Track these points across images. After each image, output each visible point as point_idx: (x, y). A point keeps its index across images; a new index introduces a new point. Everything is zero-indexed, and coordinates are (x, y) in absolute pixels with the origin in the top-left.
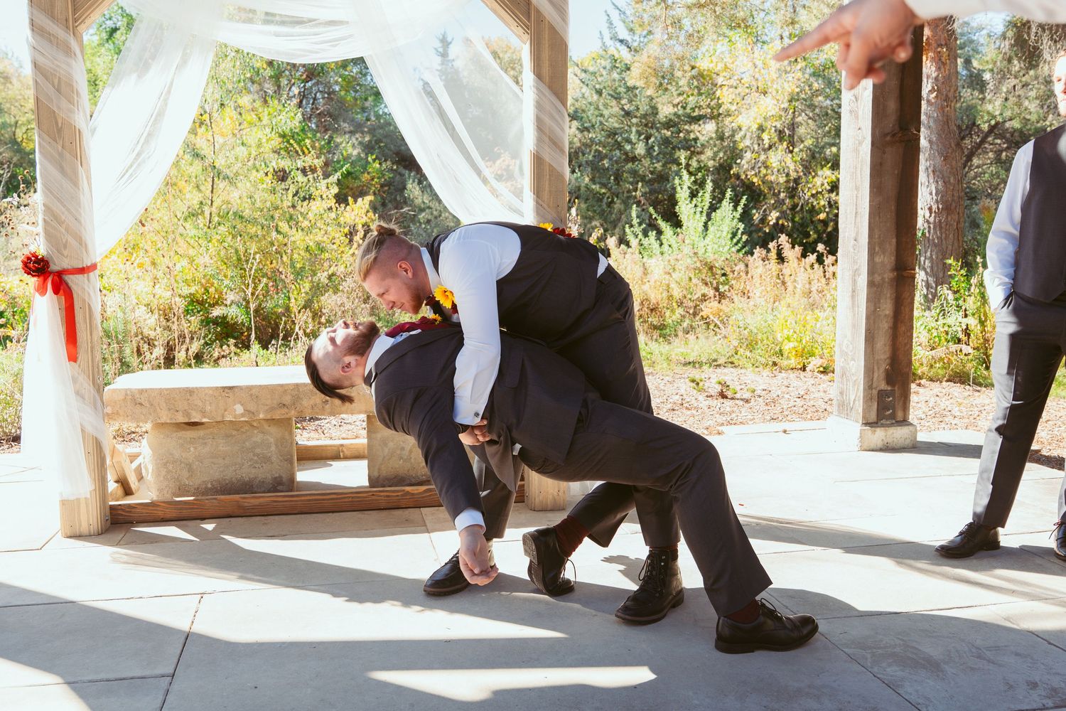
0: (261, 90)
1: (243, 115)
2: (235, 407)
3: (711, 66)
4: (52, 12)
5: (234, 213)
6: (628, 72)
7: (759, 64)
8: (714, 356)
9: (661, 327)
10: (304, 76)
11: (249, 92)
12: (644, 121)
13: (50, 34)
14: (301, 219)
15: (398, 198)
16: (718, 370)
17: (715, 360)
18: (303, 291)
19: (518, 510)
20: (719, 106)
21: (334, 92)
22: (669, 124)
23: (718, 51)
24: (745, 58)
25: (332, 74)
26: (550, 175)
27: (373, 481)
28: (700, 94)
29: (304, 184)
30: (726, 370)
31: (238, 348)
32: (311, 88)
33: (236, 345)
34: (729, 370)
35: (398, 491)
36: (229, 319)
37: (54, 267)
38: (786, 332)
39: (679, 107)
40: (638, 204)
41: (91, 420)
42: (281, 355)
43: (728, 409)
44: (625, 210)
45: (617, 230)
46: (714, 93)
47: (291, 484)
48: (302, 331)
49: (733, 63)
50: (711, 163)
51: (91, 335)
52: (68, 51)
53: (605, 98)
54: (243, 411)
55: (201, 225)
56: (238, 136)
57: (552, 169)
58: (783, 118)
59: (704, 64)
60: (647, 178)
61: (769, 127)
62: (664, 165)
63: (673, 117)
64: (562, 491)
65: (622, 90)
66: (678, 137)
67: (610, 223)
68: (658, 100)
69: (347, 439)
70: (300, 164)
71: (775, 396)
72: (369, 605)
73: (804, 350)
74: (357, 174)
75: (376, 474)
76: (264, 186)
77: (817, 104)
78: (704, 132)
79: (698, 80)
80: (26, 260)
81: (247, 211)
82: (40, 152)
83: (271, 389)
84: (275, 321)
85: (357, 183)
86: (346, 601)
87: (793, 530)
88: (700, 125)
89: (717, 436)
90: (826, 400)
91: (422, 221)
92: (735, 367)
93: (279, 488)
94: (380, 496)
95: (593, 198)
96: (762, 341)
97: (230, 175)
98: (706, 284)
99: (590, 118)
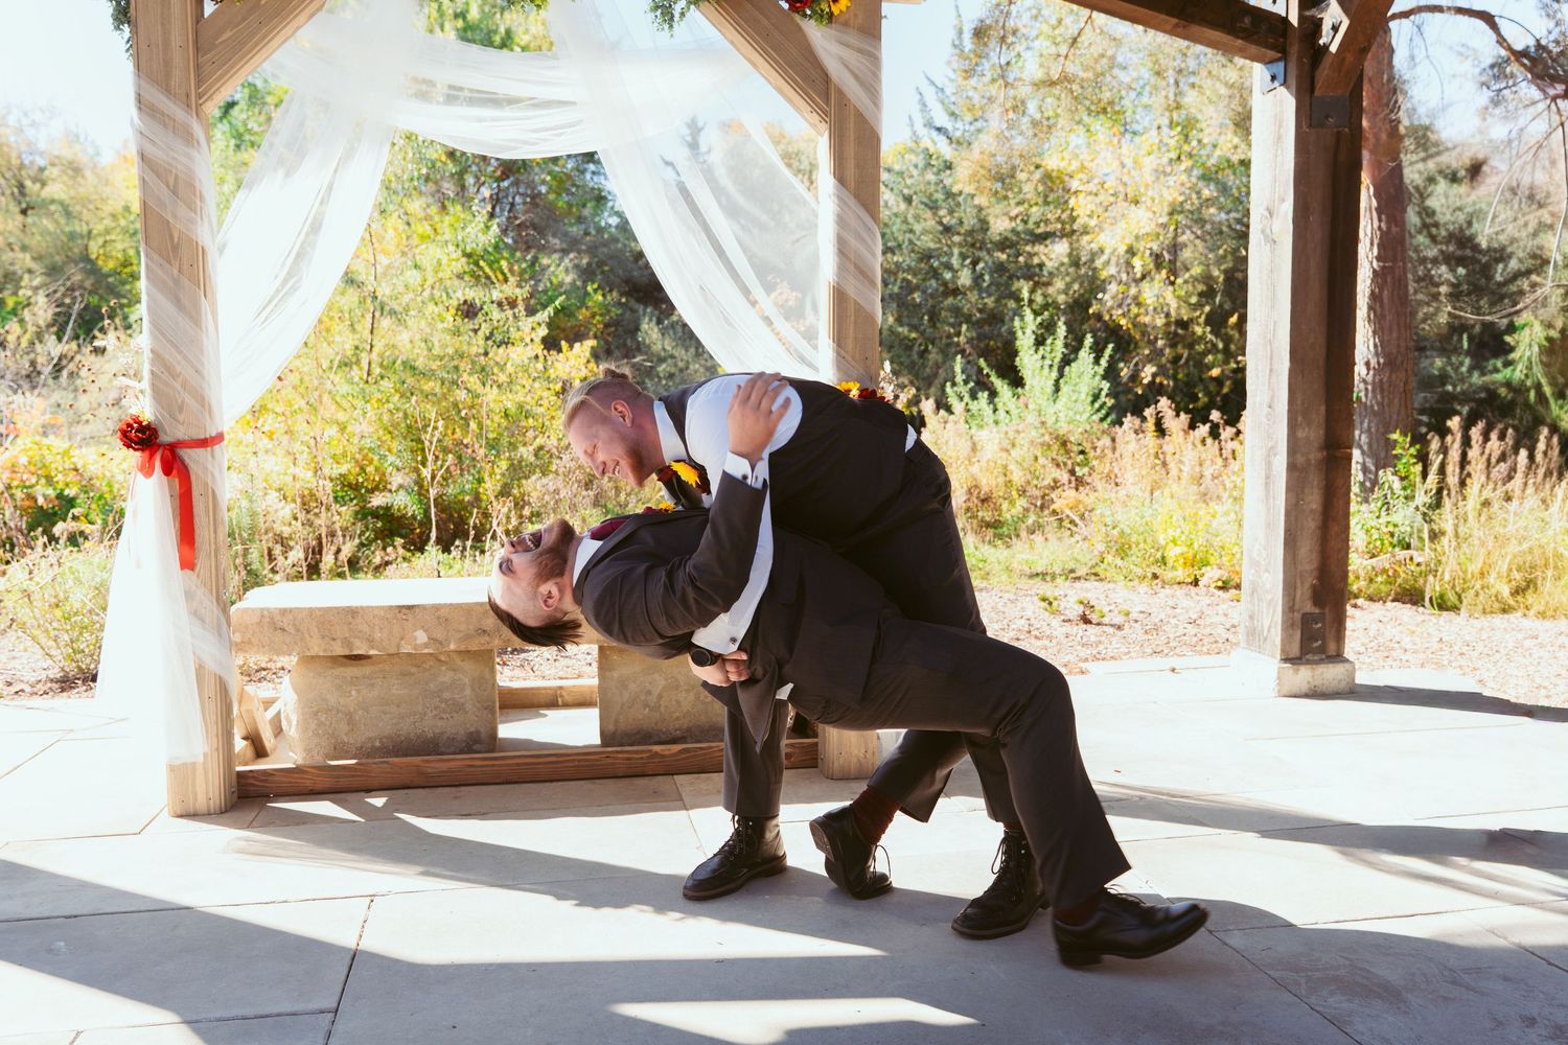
0: (438, 191)
1: (412, 225)
2: (415, 634)
3: (1062, 165)
4: (167, 85)
5: (403, 362)
7: (1129, 162)
8: (1072, 565)
9: (995, 525)
10: (499, 173)
11: (422, 194)
13: (163, 114)
14: (496, 371)
15: (629, 342)
16: (1078, 584)
17: (1072, 571)
18: (498, 471)
19: (808, 778)
20: (1074, 219)
21: (540, 193)
22: (1004, 244)
23: (1072, 145)
24: (1109, 153)
25: (537, 170)
26: (855, 316)
27: (608, 738)
28: (1047, 203)
29: (501, 323)
30: (1087, 585)
31: (409, 550)
32: (508, 188)
33: (405, 547)
34: (1092, 584)
35: (642, 752)
36: (395, 510)
37: (164, 438)
38: (1171, 532)
39: (1018, 221)
40: (963, 352)
41: (211, 652)
42: (469, 561)
43: (1093, 639)
44: (944, 362)
45: (932, 390)
46: (1066, 201)
47: (492, 742)
48: (501, 528)
49: (1092, 160)
50: (1062, 298)
51: (215, 532)
52: (188, 138)
53: (917, 208)
54: (426, 640)
55: (356, 379)
56: (408, 255)
57: (859, 308)
58: (1161, 238)
59: (1052, 163)
60: (974, 319)
61: (1142, 249)
62: (997, 301)
63: (1010, 235)
64: (870, 752)
65: (940, 196)
66: (1017, 262)
67: (923, 379)
68: (989, 211)
69: (566, 678)
70: (496, 295)
71: (1157, 620)
72: (608, 911)
73: (1195, 556)
74: (573, 308)
75: (611, 728)
76: (445, 325)
77: (1207, 218)
78: (1053, 256)
79: (1044, 184)
80: (125, 427)
81: (421, 359)
82: (148, 277)
83: (469, 609)
84: (464, 514)
85: (572, 322)
86: (576, 905)
88: (1046, 246)
89: (1079, 676)
90: (1228, 626)
91: (662, 375)
92: (1101, 580)
93: (476, 747)
94: (617, 758)
95: (900, 345)
96: (1137, 544)
97: (398, 309)
98: (1058, 465)
99: (896, 235)
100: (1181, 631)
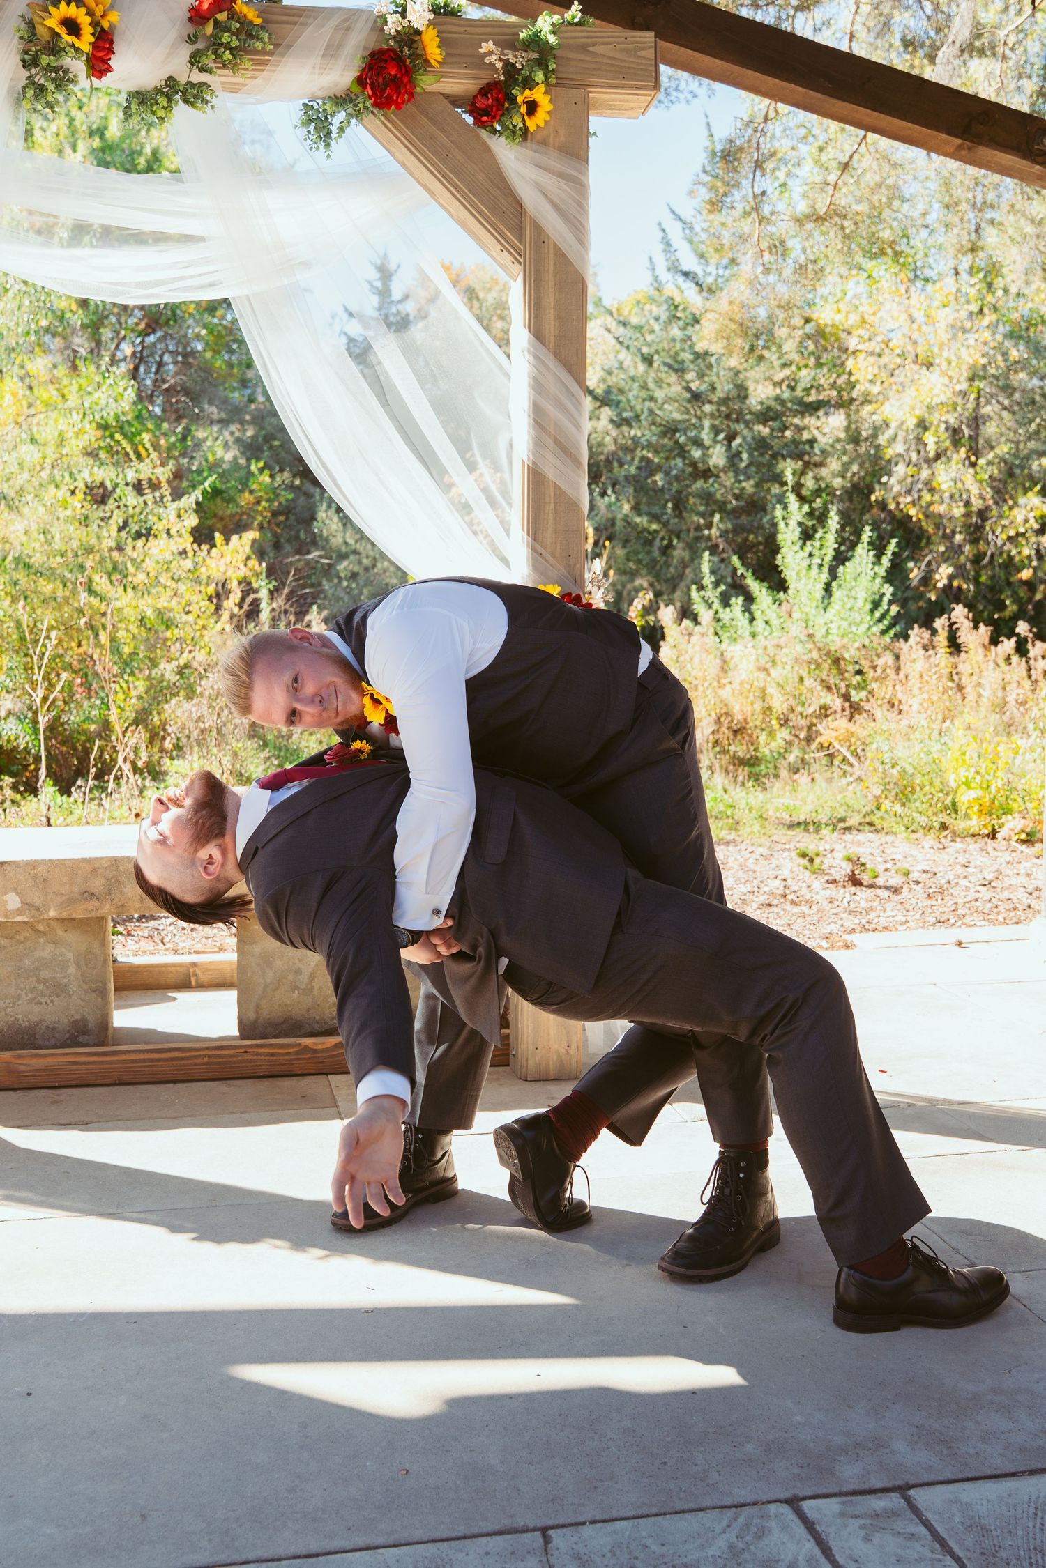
0: (67, 348)
1: (35, 390)
2: (6, 898)
3: (839, 318)
5: (15, 559)
6: (697, 326)
7: (919, 316)
8: (841, 813)
9: (751, 762)
10: (142, 326)
11: (47, 351)
12: (723, 409)
14: (131, 569)
15: (302, 535)
16: (848, 837)
17: (842, 820)
18: (133, 693)
19: (498, 1079)
20: (852, 385)
21: (193, 353)
22: (766, 415)
23: (850, 295)
24: (895, 305)
25: (190, 321)
26: (555, 503)
27: (247, 1028)
28: (819, 365)
29: (137, 510)
30: (860, 837)
31: (18, 792)
32: (154, 345)
33: (14, 787)
34: (866, 836)
35: (289, 1046)
36: (4, 741)
38: (964, 772)
39: (784, 387)
40: (714, 550)
42: (93, 805)
43: (863, 904)
44: (692, 560)
45: (678, 595)
46: (843, 364)
47: (101, 1032)
48: (128, 765)
49: (874, 314)
50: (837, 482)
53: (658, 370)
54: (19, 905)
56: (24, 427)
57: (560, 494)
58: (959, 409)
59: (826, 315)
60: (729, 507)
61: (935, 422)
62: (757, 485)
63: (773, 404)
64: (573, 1046)
65: (687, 356)
66: (783, 437)
67: (667, 581)
68: (748, 374)
69: (204, 952)
70: (131, 476)
71: (943, 882)
72: (233, 1248)
73: (993, 802)
74: (232, 493)
75: (251, 1015)
76: (69, 512)
77: (1016, 384)
78: (826, 430)
79: (816, 343)
81: (38, 555)
83: (70, 867)
84: (84, 746)
85: (232, 509)
86: (194, 1239)
87: (971, 1116)
88: (818, 418)
89: (844, 952)
90: (1030, 889)
91: (342, 575)
92: (877, 831)
93: (82, 1039)
94: (258, 1054)
95: (638, 538)
96: (922, 787)
97: (11, 494)
98: (829, 688)
99: (633, 403)
100: (972, 895)
